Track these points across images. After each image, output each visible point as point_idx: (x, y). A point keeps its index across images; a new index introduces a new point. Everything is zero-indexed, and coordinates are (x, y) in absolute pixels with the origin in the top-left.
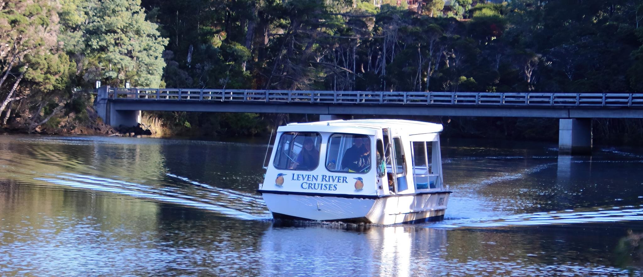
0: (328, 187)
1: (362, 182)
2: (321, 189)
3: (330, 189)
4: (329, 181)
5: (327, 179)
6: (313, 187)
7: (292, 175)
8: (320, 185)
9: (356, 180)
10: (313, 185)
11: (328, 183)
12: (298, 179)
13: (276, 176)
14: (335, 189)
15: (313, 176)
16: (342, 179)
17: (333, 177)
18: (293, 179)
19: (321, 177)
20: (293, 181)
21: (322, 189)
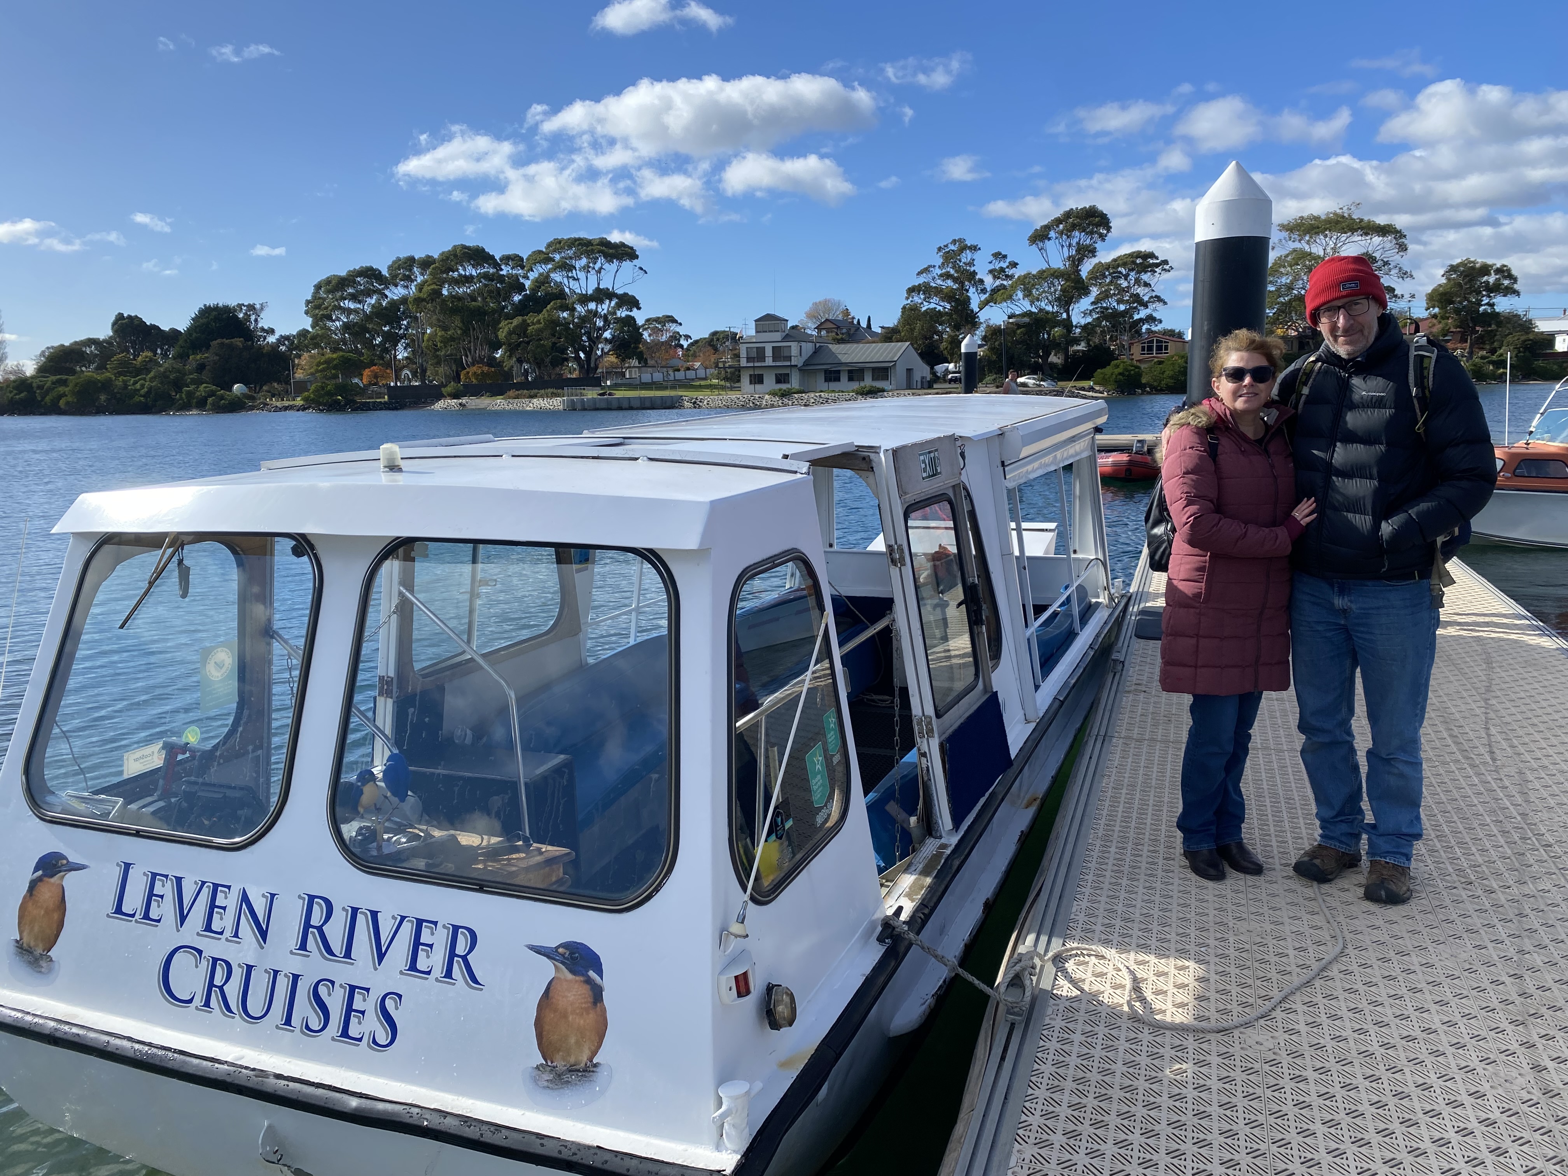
0: (335, 1002)
1: (597, 994)
2: (288, 1022)
3: (345, 1033)
4: (348, 954)
5: (336, 932)
6: (233, 990)
7: (116, 873)
8: (283, 985)
9: (547, 969)
10: (238, 974)
11: (343, 974)
12: (146, 916)
13: (27, 874)
14: (382, 1039)
15: (245, 898)
16: (439, 939)
17: (374, 914)
18: (119, 910)
19: (298, 909)
20: (119, 924)
21: (296, 1020)
